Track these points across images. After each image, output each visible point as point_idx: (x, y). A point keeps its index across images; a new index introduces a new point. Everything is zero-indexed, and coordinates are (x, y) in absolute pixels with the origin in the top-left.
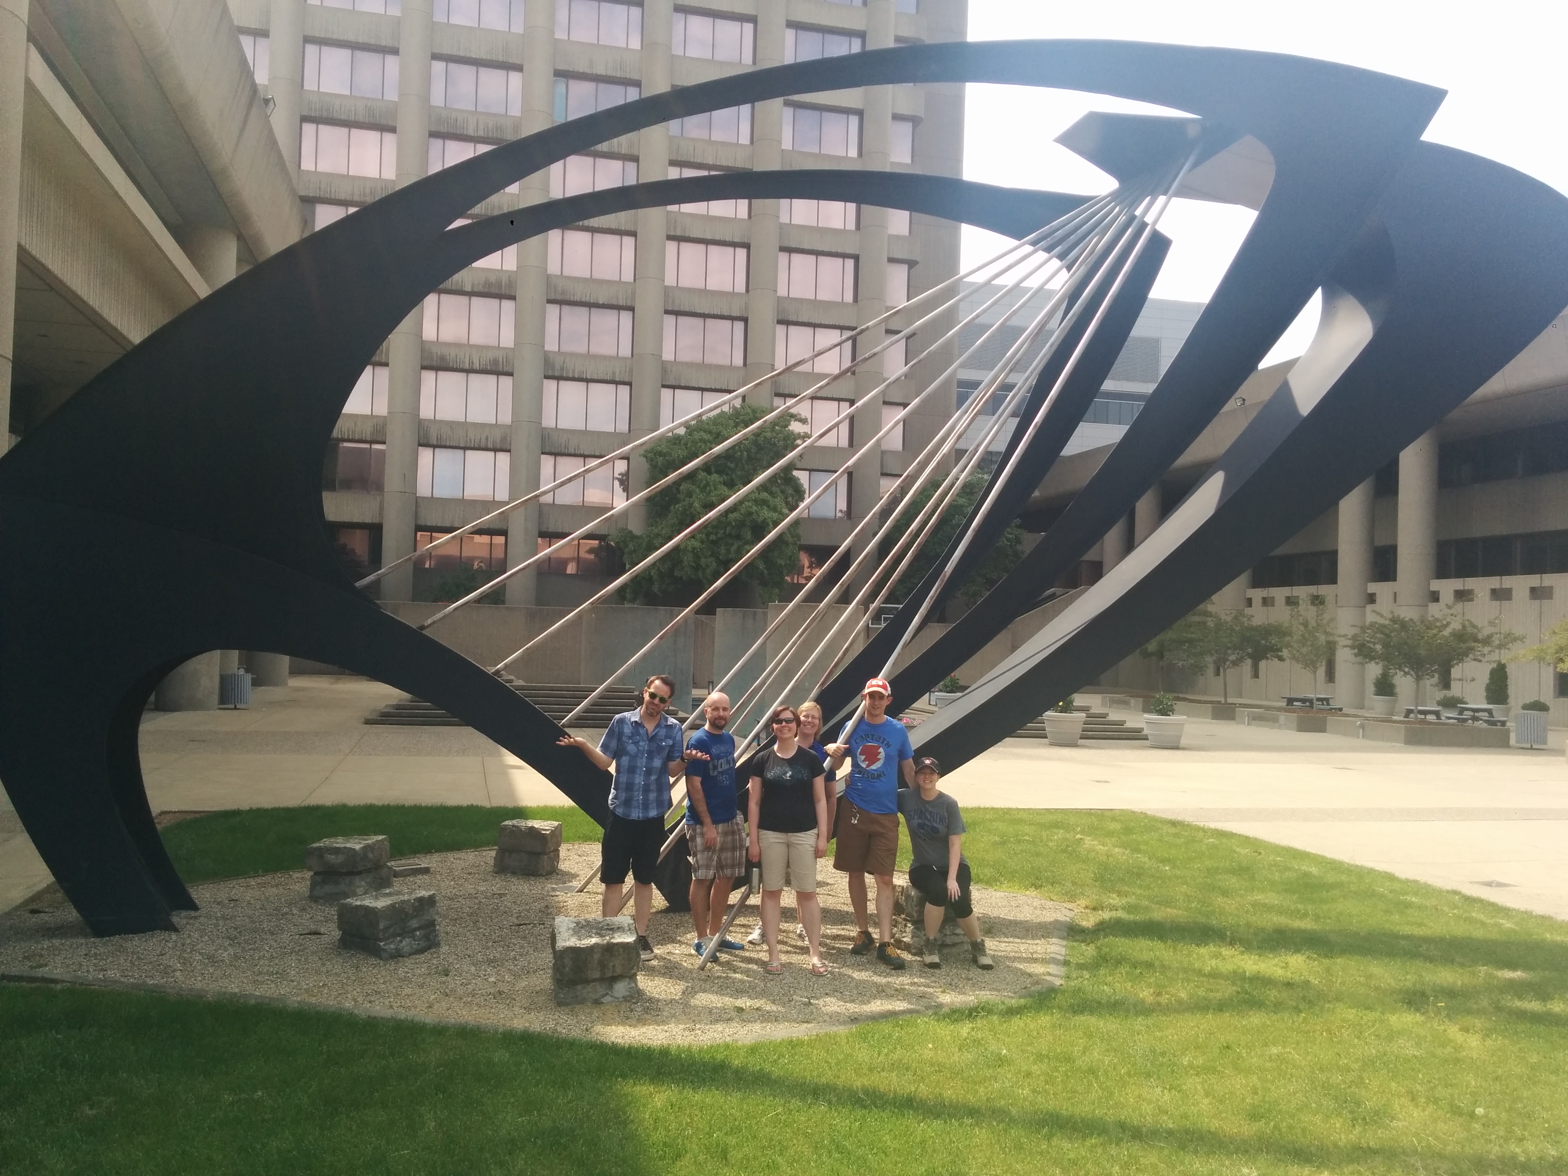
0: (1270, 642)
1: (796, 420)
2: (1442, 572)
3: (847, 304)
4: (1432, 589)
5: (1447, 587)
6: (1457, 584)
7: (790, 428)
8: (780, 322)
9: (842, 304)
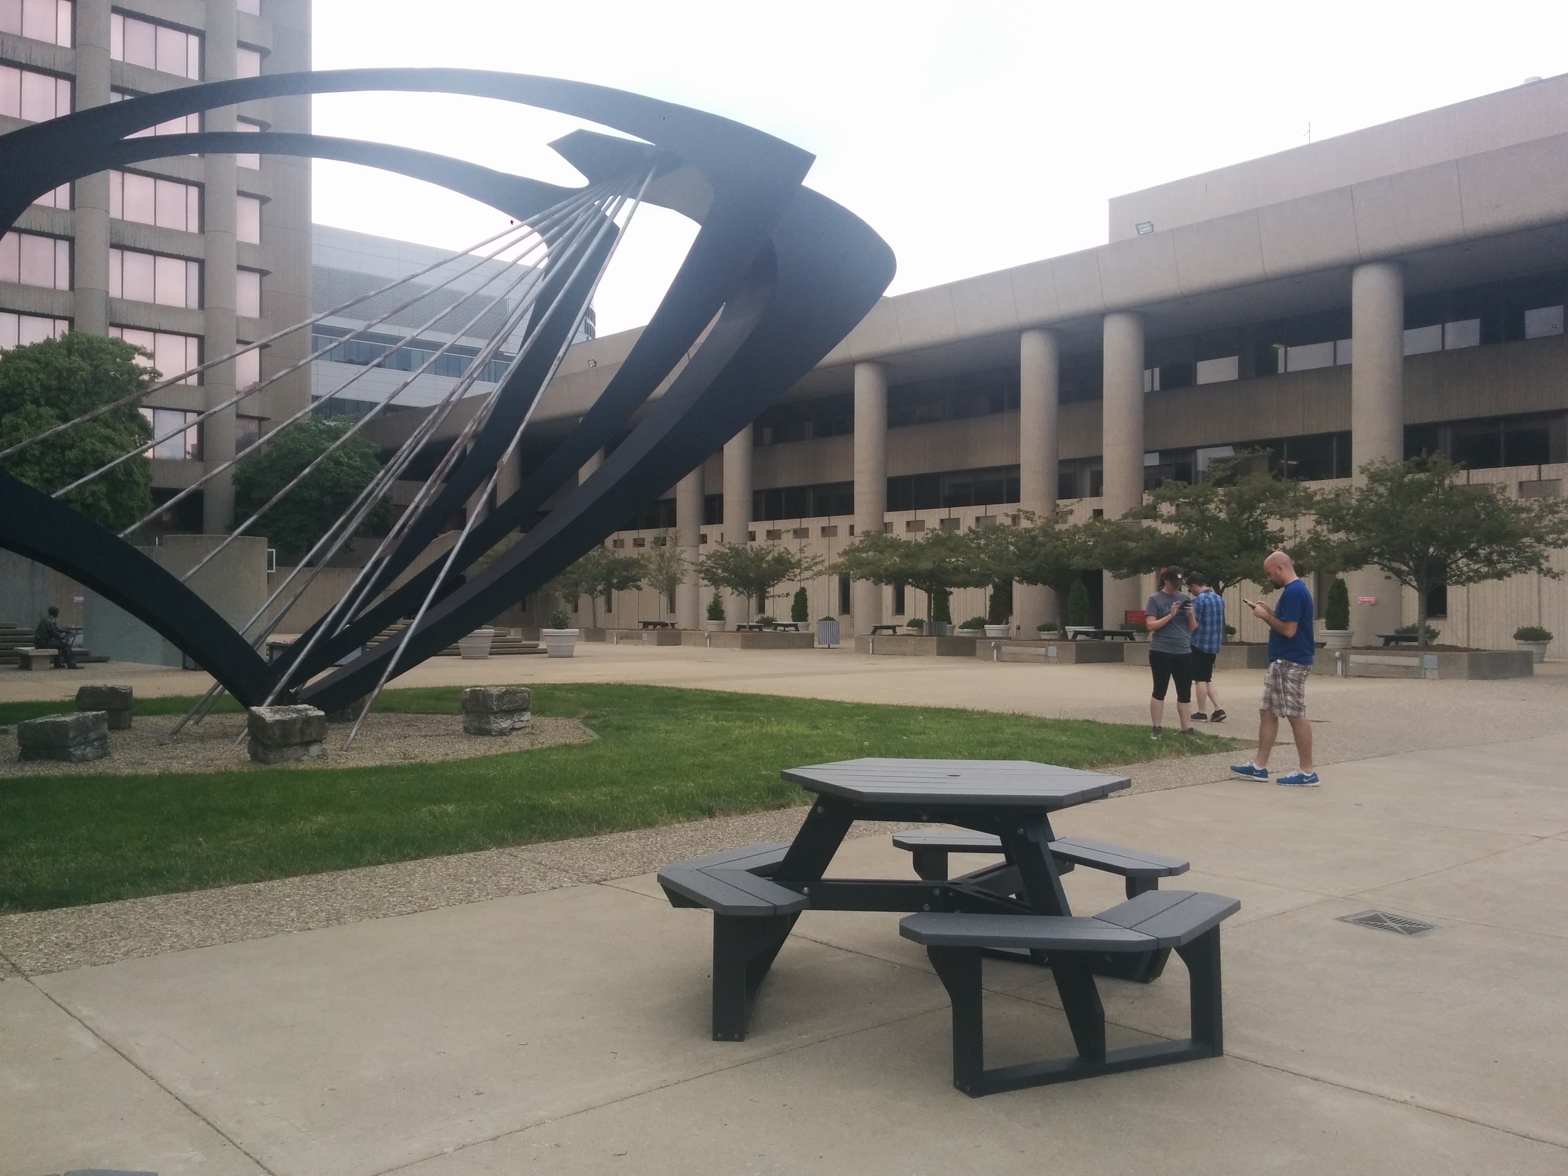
0: (631, 573)
1: (139, 354)
2: (756, 518)
3: (193, 234)
4: (750, 529)
5: (761, 528)
6: (768, 525)
7: (134, 362)
8: (113, 246)
9: (186, 234)
